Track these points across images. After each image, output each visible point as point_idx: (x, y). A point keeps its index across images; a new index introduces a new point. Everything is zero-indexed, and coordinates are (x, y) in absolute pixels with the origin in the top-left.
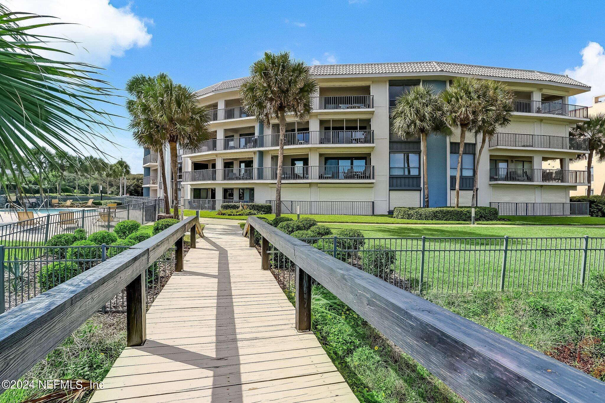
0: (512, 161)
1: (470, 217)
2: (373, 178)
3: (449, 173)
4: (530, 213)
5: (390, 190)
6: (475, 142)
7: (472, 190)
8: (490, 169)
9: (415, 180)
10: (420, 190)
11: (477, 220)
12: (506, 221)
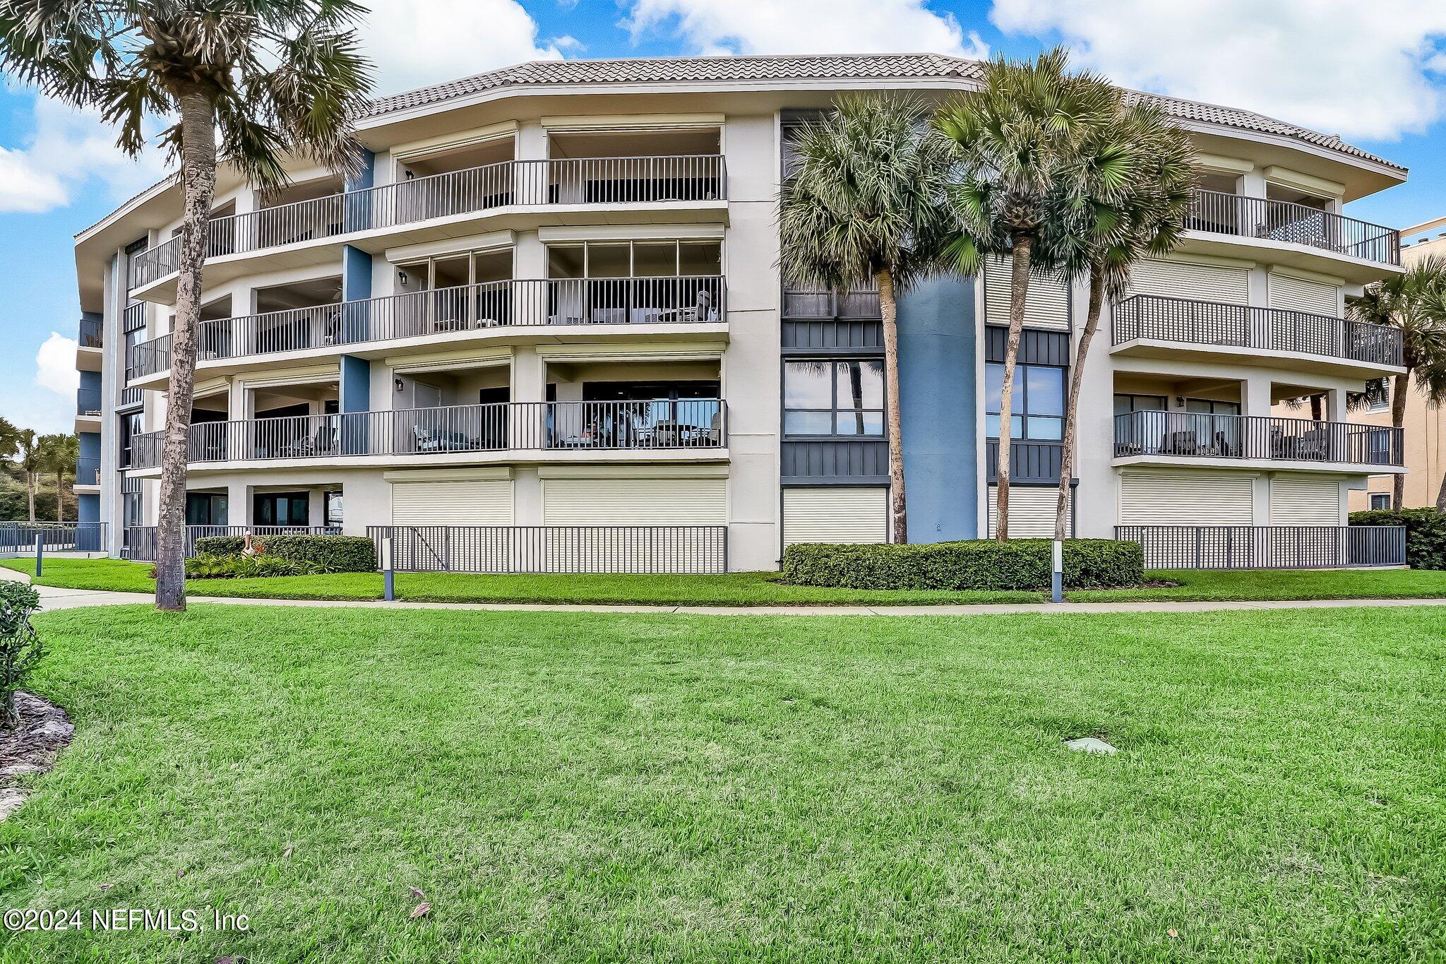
0: (1180, 401)
1: (1046, 575)
2: (726, 446)
3: (983, 430)
4: (1239, 561)
5: (783, 487)
6: (1066, 327)
7: (1057, 486)
8: (1115, 417)
9: (870, 452)
10: (887, 487)
11: (1069, 584)
12: (1170, 586)
